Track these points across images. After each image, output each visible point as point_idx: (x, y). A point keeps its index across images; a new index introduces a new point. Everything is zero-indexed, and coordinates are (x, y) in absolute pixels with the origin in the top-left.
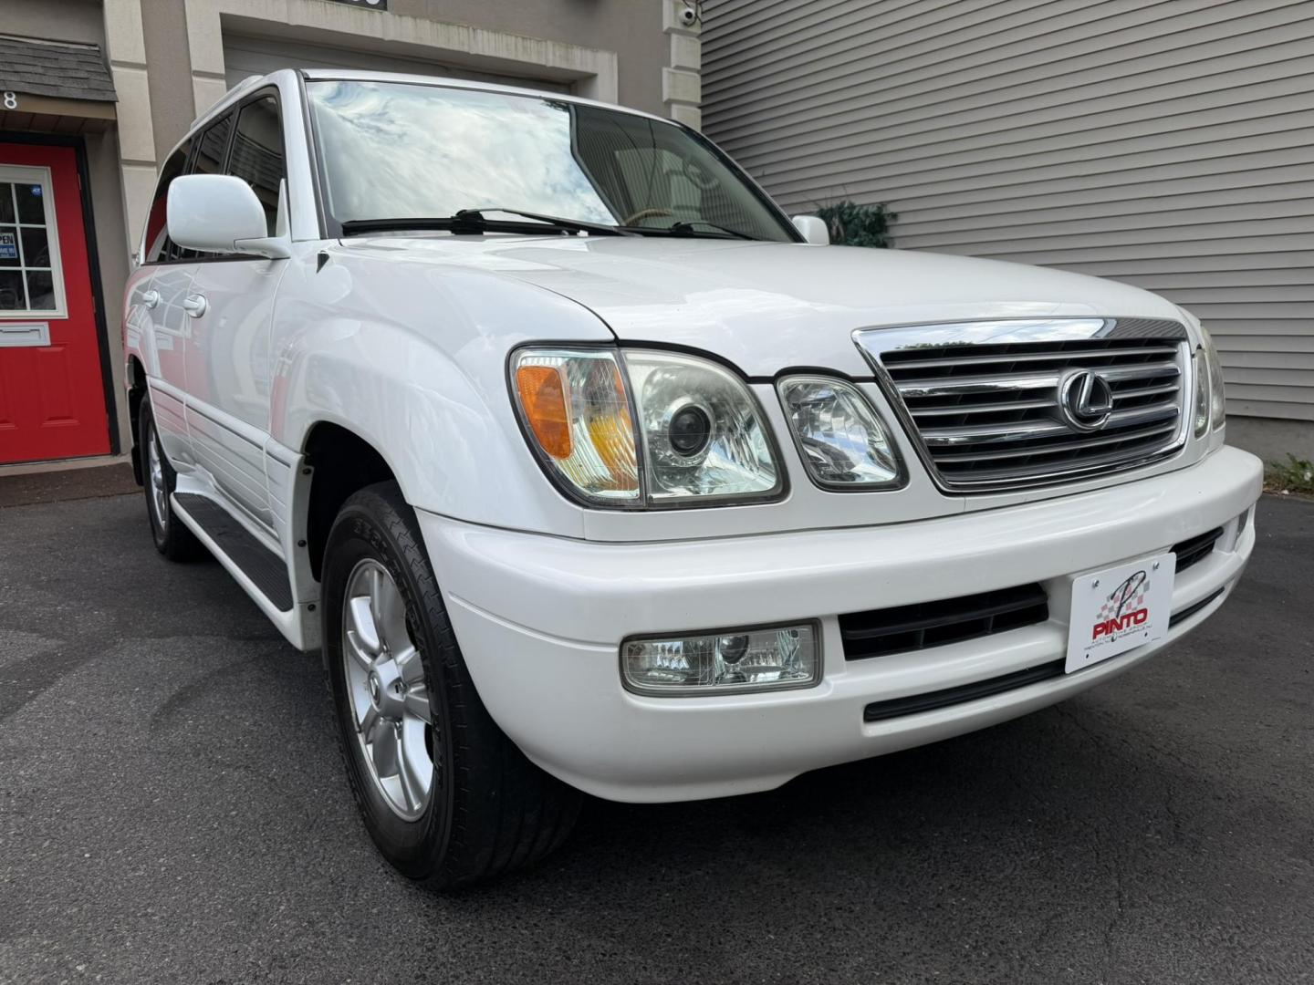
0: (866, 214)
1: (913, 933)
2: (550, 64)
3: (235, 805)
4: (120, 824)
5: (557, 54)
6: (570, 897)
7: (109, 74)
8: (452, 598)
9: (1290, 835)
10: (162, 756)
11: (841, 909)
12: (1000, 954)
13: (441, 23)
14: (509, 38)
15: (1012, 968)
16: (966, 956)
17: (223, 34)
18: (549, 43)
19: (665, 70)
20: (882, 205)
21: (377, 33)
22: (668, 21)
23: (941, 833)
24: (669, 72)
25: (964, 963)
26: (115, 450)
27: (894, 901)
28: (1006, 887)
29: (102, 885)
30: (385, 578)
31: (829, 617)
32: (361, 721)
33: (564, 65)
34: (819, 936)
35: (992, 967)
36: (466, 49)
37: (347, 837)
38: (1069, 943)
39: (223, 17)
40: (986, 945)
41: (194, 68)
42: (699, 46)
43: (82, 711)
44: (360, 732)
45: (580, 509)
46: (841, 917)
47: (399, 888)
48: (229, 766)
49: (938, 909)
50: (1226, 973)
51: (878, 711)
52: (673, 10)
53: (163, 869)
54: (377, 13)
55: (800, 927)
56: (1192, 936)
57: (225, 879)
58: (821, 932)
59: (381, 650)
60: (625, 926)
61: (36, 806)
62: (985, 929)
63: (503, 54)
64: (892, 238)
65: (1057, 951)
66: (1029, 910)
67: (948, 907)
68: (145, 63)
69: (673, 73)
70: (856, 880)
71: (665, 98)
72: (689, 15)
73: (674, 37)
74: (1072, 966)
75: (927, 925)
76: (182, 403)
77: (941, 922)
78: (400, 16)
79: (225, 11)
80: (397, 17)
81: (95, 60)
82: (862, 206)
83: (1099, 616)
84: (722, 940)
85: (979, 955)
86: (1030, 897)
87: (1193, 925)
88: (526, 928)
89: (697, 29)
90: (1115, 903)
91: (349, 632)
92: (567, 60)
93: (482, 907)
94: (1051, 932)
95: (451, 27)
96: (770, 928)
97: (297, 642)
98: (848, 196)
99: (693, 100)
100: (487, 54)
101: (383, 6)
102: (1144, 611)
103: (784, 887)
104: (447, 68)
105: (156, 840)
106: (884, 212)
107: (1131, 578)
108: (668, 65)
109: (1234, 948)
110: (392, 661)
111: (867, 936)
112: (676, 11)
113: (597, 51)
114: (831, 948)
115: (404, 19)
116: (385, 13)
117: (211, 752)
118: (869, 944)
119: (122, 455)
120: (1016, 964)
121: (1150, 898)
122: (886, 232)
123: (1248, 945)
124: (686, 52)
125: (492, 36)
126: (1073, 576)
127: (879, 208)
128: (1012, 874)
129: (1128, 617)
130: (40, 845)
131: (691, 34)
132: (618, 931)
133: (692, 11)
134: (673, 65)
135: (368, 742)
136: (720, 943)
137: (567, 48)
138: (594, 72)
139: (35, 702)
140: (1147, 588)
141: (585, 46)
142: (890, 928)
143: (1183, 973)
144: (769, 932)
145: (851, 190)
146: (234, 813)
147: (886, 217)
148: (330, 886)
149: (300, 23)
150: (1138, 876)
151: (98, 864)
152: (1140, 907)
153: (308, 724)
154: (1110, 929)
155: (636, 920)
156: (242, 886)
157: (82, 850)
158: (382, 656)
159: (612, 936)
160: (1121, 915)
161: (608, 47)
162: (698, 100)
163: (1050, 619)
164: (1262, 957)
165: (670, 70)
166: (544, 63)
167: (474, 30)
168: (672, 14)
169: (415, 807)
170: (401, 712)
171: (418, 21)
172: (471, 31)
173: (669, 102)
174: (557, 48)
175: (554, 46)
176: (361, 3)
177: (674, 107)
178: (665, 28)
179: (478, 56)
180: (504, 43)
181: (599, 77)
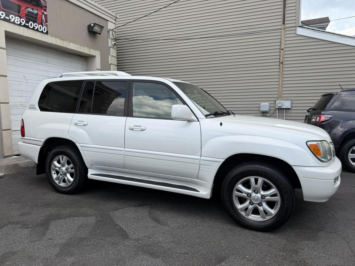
1: (322, 219)
13: (62, 40)
17: (6, 37)
18: (86, 47)
19: (109, 56)
21: (46, 40)
22: (110, 45)
24: (111, 57)
28: (321, 211)
30: (259, 179)
33: (89, 53)
36: (67, 47)
38: (335, 215)
39: (5, 31)
42: (116, 50)
44: (239, 210)
46: (313, 219)
54: (46, 35)
55: (311, 222)
56: (343, 211)
58: (314, 221)
59: (253, 192)
66: (327, 213)
67: (320, 215)
71: (110, 63)
72: (115, 44)
73: (111, 48)
75: (321, 217)
78: (52, 37)
79: (6, 30)
80: (51, 37)
86: (324, 212)
87: (341, 210)
89: (115, 47)
90: (332, 210)
92: (90, 52)
94: (332, 214)
95: (64, 41)
96: (309, 223)
100: (72, 49)
101: (47, 33)
109: (347, 211)
112: (111, 42)
113: (96, 50)
116: (48, 35)
124: (113, 52)
125: (73, 44)
131: (114, 48)
135: (242, 212)
137: (90, 49)
138: (96, 55)
141: (94, 49)
142: (319, 219)
148: (253, 236)
149: (27, 36)
152: (335, 209)
160: (335, 211)
161: (99, 50)
162: (116, 64)
165: (110, 56)
168: (111, 43)
169: (267, 218)
170: (262, 202)
171: (56, 38)
172: (68, 42)
173: (111, 64)
174: (87, 49)
175: (87, 48)
176: (42, 32)
177: (112, 65)
178: (109, 46)
179: (70, 49)
180: (76, 46)
181: (97, 57)
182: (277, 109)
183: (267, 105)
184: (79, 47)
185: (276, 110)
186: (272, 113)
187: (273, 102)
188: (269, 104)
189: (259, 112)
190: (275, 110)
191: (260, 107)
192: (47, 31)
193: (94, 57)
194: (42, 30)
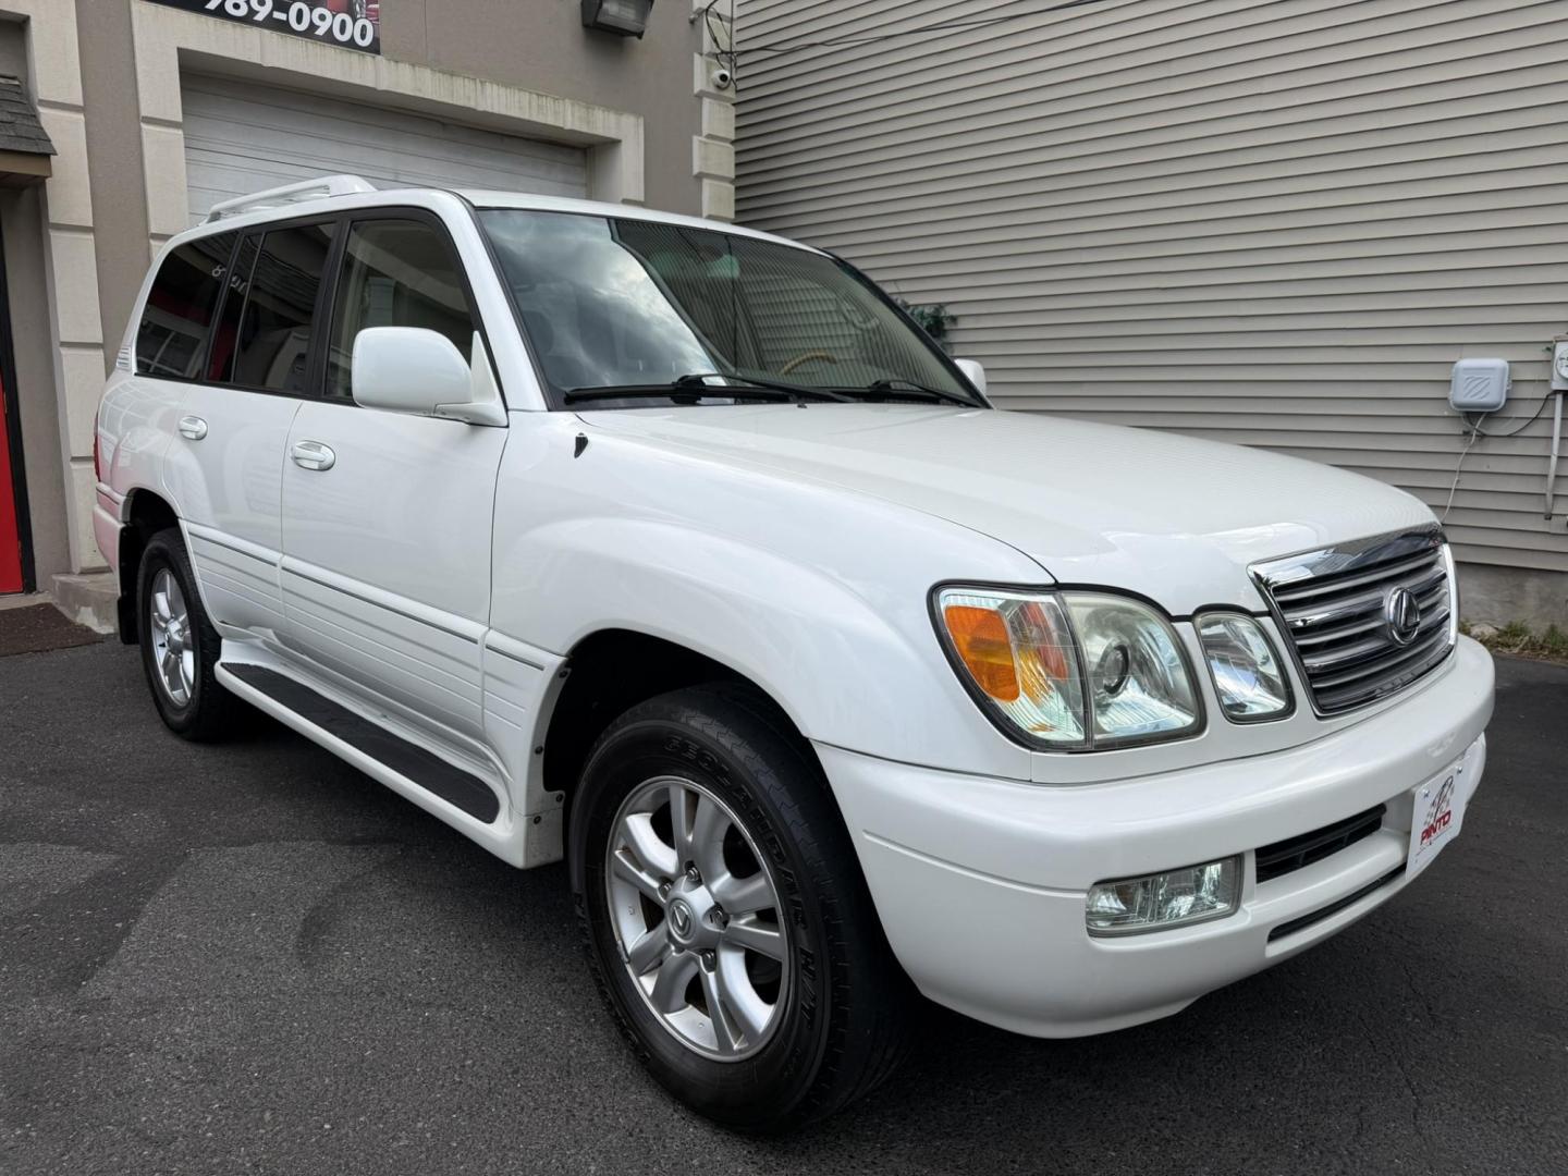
0: (922, 316)
1: (1242, 1138)
2: (568, 126)
3: (465, 1052)
4: (342, 1086)
5: (577, 114)
6: (892, 1130)
7: (35, 117)
8: (868, 837)
9: (1529, 1009)
10: (340, 998)
11: (1162, 1118)
12: (1329, 1152)
13: (444, 73)
14: (522, 93)
15: (1345, 1164)
16: (1300, 1157)
17: (181, 73)
18: (567, 102)
19: (696, 139)
20: (941, 306)
21: (368, 80)
22: (699, 83)
23: (1220, 1030)
24: (701, 141)
25: (1301, 1164)
26: (29, 586)
27: (1209, 1106)
28: (1304, 1084)
29: (368, 1160)
30: (702, 801)
31: (1249, 851)
32: (629, 951)
33: (584, 129)
34: (1157, 1149)
35: (1327, 1165)
36: (472, 105)
37: (615, 1081)
38: (1386, 1135)
39: (180, 51)
40: (1312, 1144)
41: (144, 112)
42: (734, 116)
43: (202, 946)
44: (629, 962)
45: (1028, 751)
46: (1167, 1127)
47: (706, 1135)
48: (429, 1004)
49: (1254, 1111)
50: (1529, 1152)
51: (1281, 931)
52: (704, 70)
53: (428, 1135)
54: (369, 57)
55: (1134, 1140)
56: (1488, 1118)
57: (506, 1141)
58: (1157, 1145)
59: (679, 874)
60: (965, 1156)
61: (223, 1070)
62: (1305, 1127)
63: (514, 113)
64: (951, 344)
65: (1379, 1144)
66: (1336, 1105)
67: (1262, 1108)
68: (81, 104)
69: (705, 143)
70: (1163, 1086)
71: (696, 170)
72: (723, 77)
73: (706, 102)
74: (1397, 1157)
75: (1251, 1129)
76: (274, 565)
77: (1262, 1124)
78: (397, 62)
79: (184, 45)
80: (393, 63)
81: (17, 98)
82: (916, 306)
83: (1425, 823)
84: (1067, 1161)
85: (1311, 1154)
86: (1331, 1091)
87: (1484, 1107)
88: (866, 1167)
89: (730, 94)
90: (1408, 1091)
91: (617, 853)
92: (588, 123)
93: (807, 1148)
94: (1365, 1126)
95: (455, 78)
96: (1107, 1145)
97: (517, 859)
98: (900, 293)
99: (727, 175)
100: (496, 111)
101: (374, 48)
102: (1449, 813)
103: (1098, 1100)
104: (443, 124)
105: (398, 1101)
106: (943, 314)
107: (1444, 786)
108: (699, 133)
109: (1527, 1127)
110: (703, 888)
111: (1201, 1144)
112: (709, 72)
113: (620, 114)
114: (1174, 1161)
115: (401, 65)
116: (379, 57)
117: (395, 989)
118: (1207, 1153)
119: (39, 592)
120: (1347, 1160)
121: (1437, 1084)
122: (944, 336)
123: (1538, 1123)
124: (718, 119)
125: (502, 91)
126: (1414, 789)
127: (937, 310)
128: (1304, 1069)
129: (1439, 820)
130: (262, 1119)
131: (727, 99)
132: (961, 1162)
133: (727, 73)
134: (705, 132)
135: (640, 973)
136: (1067, 1165)
137: (588, 108)
138: (619, 138)
139: (134, 939)
140: (1452, 791)
141: (608, 107)
142: (1218, 1134)
143: (1495, 1156)
144: (1108, 1149)
145: (904, 287)
146: (469, 1062)
147: (945, 321)
148: (631, 1139)
149: (277, 65)
150: (1417, 1063)
151: (347, 1135)
152: (1431, 1093)
153: (490, 947)
154: (1415, 1117)
155: (974, 1148)
156: (533, 1147)
157: (317, 1121)
158: (683, 882)
159: (958, 1167)
160: (1418, 1101)
161: (635, 112)
162: (732, 176)
163: (1382, 828)
164: (1554, 1134)
165: (700, 138)
166: (561, 125)
167: (481, 82)
168: (703, 75)
169: (736, 1047)
170: (717, 944)
171: (417, 68)
172: (479, 85)
173: (700, 177)
174: (577, 108)
175: (573, 105)
176: (351, 44)
177: (706, 182)
178: (696, 90)
179: (485, 114)
180: (517, 98)
181: (623, 143)
182: (1559, 398)
183: (1492, 369)
184: (530, 103)
185: (1550, 403)
186: (1527, 422)
187: (1538, 354)
188: (1509, 362)
189: (1446, 414)
190: (1546, 399)
191: (1449, 382)
192: (376, 40)
193: (612, 144)
194: (352, 37)
